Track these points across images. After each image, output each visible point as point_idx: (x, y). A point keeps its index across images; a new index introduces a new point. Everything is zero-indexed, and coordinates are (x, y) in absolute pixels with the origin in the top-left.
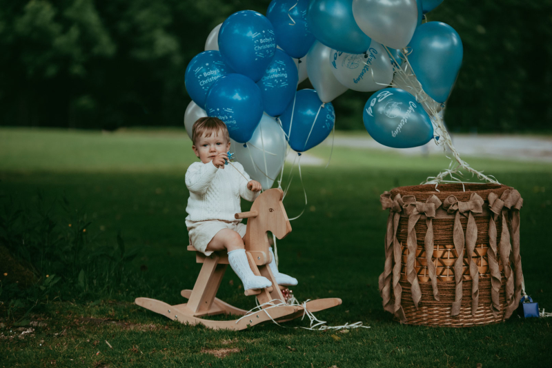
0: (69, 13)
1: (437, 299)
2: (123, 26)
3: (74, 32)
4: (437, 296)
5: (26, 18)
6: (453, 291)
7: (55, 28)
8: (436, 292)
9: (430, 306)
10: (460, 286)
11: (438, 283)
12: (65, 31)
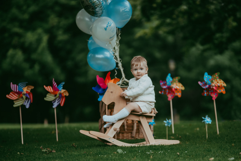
0: (34, 56)
1: (126, 130)
3: (37, 67)
4: (126, 129)
5: (8, 60)
6: (133, 127)
7: (26, 65)
8: (126, 127)
9: (123, 133)
10: (135, 124)
11: (127, 124)
12: (32, 67)
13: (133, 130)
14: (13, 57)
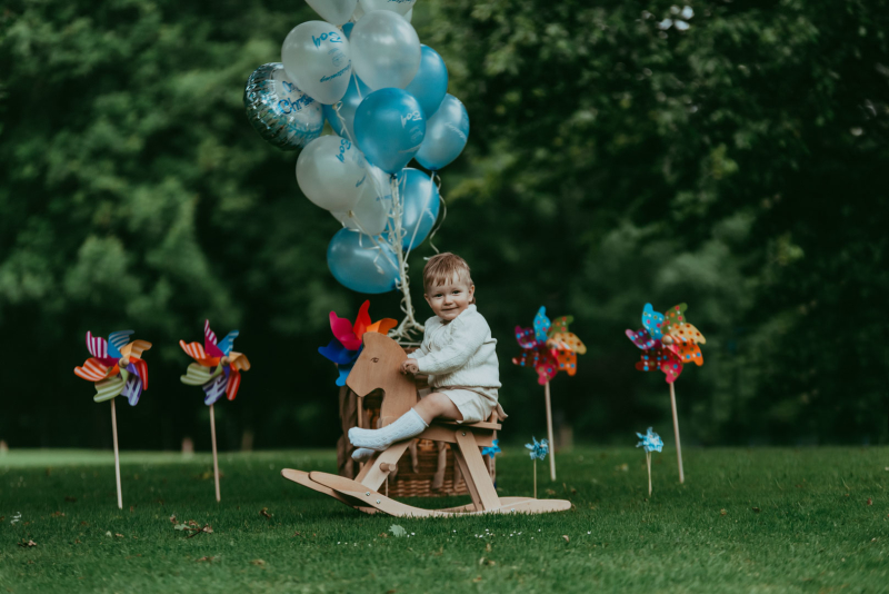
1: (416, 471)
2: (256, 278)
3: (163, 290)
4: (417, 467)
6: (436, 461)
7: (132, 284)
8: (415, 462)
9: (407, 479)
10: (443, 454)
11: (418, 453)
12: (148, 289)
13: (436, 469)
14: (96, 260)
